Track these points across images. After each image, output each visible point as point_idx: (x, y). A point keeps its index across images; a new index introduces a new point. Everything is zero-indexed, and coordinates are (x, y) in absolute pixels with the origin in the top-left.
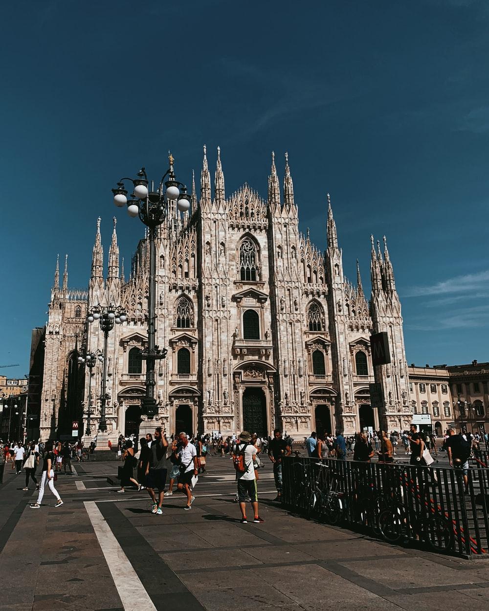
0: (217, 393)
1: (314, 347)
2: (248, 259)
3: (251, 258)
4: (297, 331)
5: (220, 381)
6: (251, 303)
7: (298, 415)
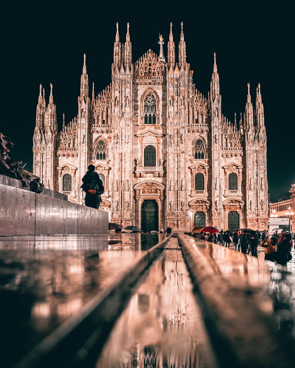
0: (120, 204)
1: (196, 171)
2: (150, 108)
3: (153, 107)
4: (182, 160)
5: (123, 195)
6: (151, 140)
7: (178, 218)
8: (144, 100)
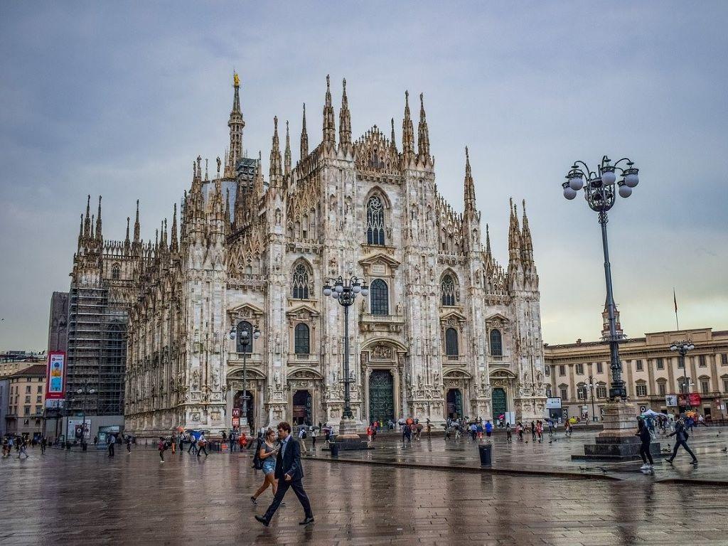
0: (342, 376)
1: (447, 326)
2: (376, 218)
3: (380, 218)
4: (431, 306)
6: (380, 270)
7: (430, 400)
8: (367, 205)
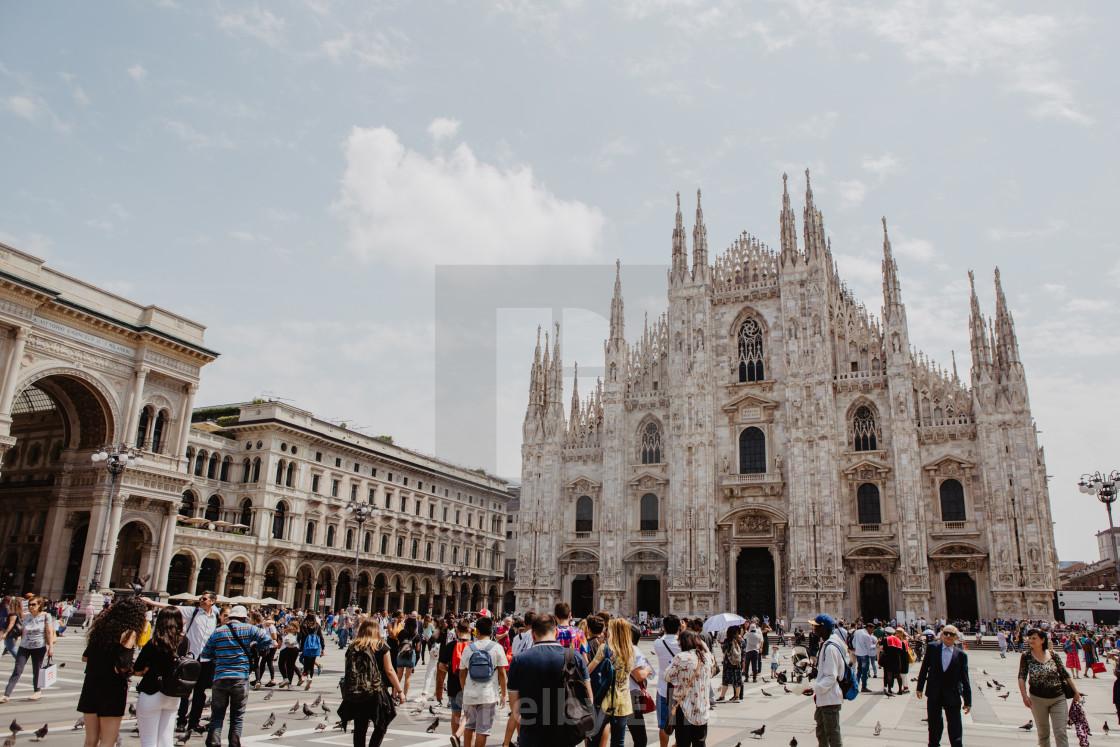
0: (688, 557)
1: (859, 480)
2: (750, 348)
3: (756, 345)
4: (821, 454)
5: (693, 539)
6: (753, 416)
7: (819, 590)
8: (736, 334)
